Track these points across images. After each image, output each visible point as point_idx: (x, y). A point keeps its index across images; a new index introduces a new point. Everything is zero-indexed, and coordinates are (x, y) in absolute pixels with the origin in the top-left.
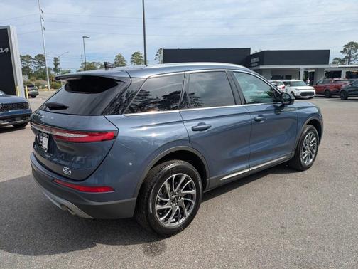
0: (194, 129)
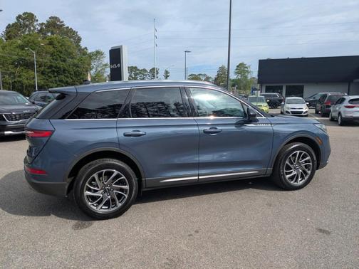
0: (125, 135)
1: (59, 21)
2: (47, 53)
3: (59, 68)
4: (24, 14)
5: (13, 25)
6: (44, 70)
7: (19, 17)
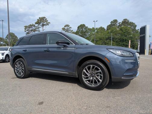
1: (127, 20)
2: (119, 34)
3: (123, 39)
4: (113, 20)
5: (109, 25)
6: (117, 41)
7: (112, 22)
